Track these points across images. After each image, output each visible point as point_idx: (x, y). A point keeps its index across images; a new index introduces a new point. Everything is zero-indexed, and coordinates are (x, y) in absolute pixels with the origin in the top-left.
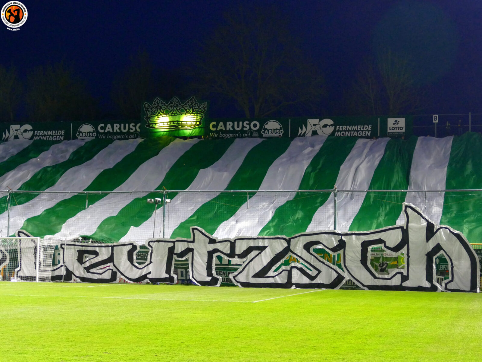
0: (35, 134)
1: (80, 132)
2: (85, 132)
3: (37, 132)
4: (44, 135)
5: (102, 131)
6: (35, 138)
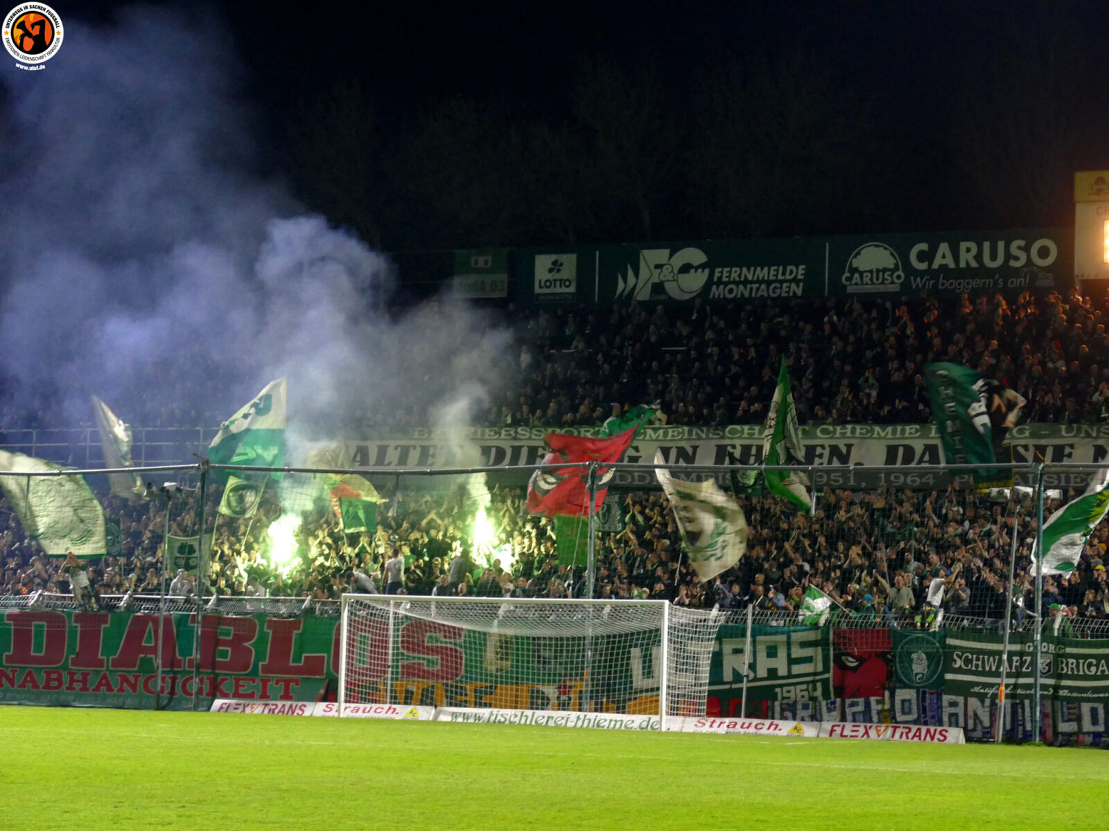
0: (715, 279)
1: (854, 270)
2: (869, 269)
3: (722, 272)
4: (742, 279)
5: (923, 266)
6: (715, 292)
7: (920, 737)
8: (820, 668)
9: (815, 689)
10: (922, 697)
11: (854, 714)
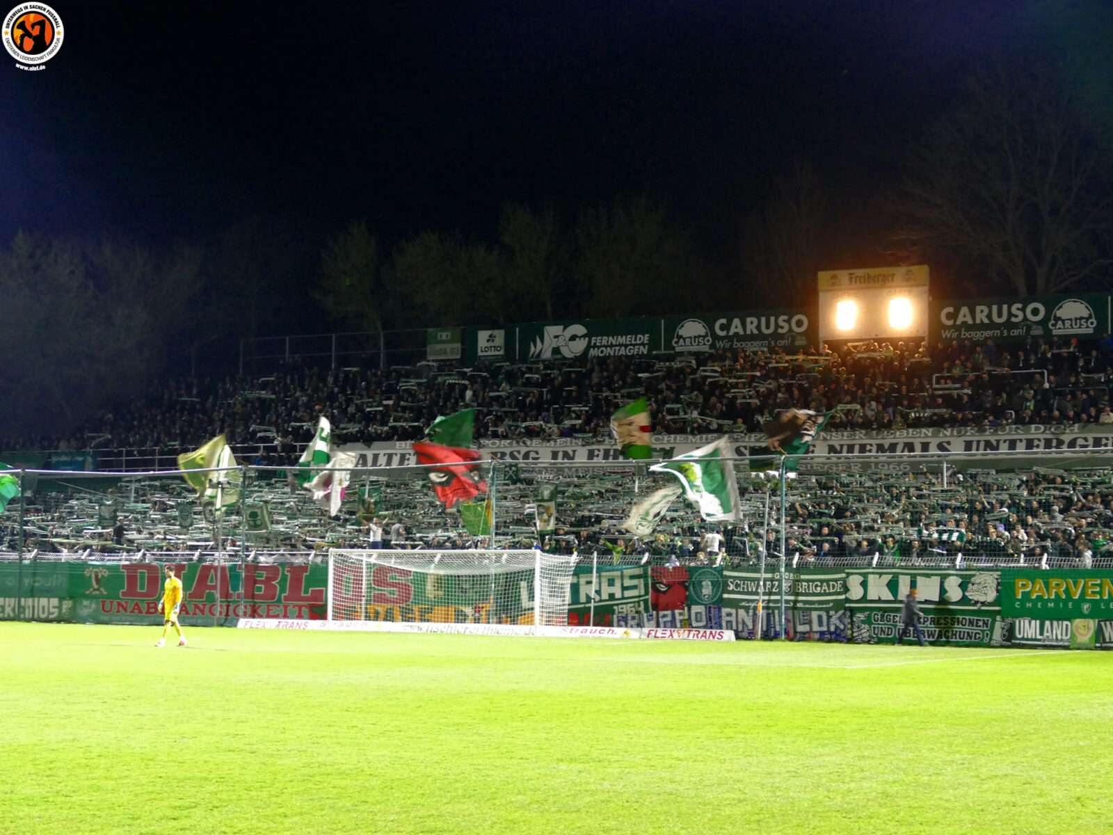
0: (592, 344)
1: (680, 337)
2: (690, 336)
3: (596, 340)
4: (609, 344)
5: (724, 333)
6: (593, 352)
7: (705, 637)
8: (643, 592)
9: (639, 606)
10: (709, 610)
11: (665, 622)
